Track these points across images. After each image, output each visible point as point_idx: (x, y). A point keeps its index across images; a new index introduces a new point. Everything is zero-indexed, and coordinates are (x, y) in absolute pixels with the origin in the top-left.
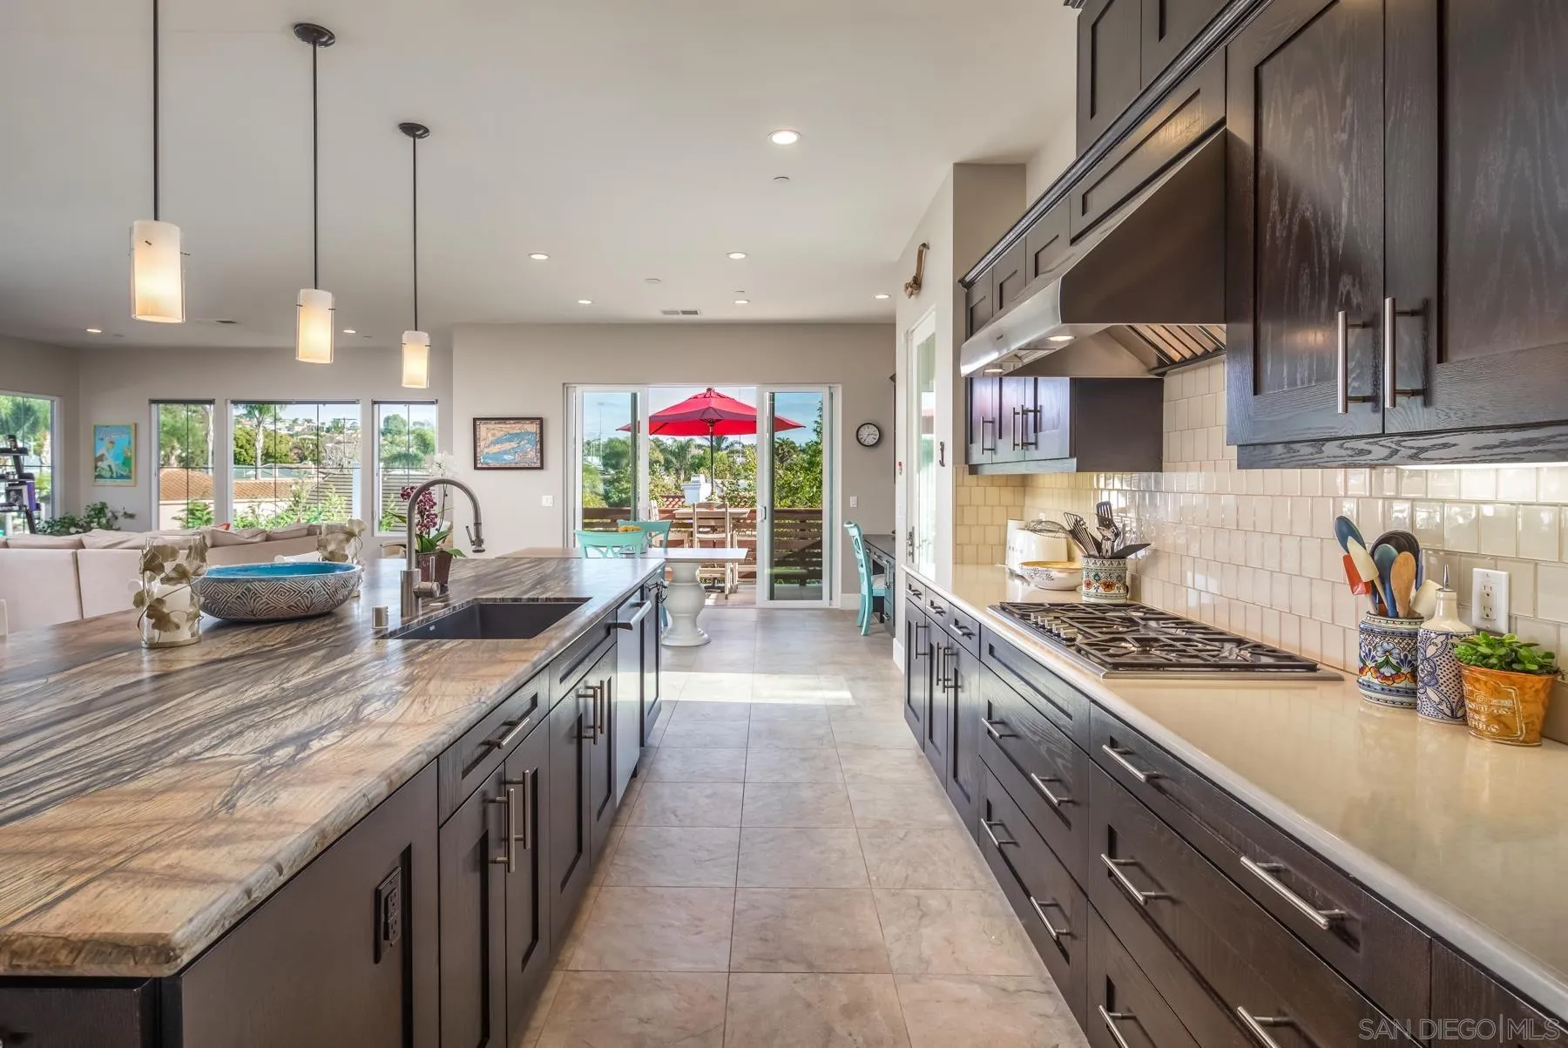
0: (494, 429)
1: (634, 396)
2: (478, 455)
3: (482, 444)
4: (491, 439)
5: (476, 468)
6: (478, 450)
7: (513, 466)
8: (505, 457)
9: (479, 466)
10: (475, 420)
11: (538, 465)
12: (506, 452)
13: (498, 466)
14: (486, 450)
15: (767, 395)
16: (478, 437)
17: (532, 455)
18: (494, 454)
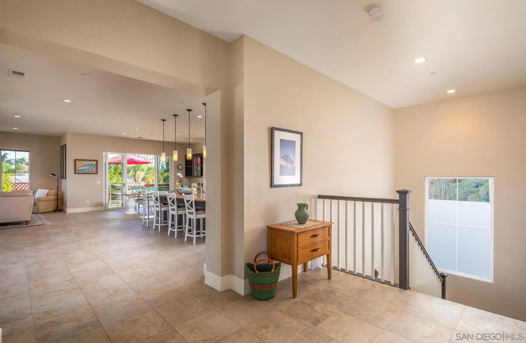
0: (81, 163)
1: (123, 156)
2: (76, 170)
3: (77, 167)
4: (80, 165)
5: (75, 173)
6: (76, 168)
7: (88, 173)
8: (86, 170)
9: (76, 173)
10: (75, 160)
11: (96, 173)
12: (86, 169)
13: (83, 173)
14: (79, 168)
15: (157, 157)
16: (76, 165)
17: (94, 170)
18: (82, 169)
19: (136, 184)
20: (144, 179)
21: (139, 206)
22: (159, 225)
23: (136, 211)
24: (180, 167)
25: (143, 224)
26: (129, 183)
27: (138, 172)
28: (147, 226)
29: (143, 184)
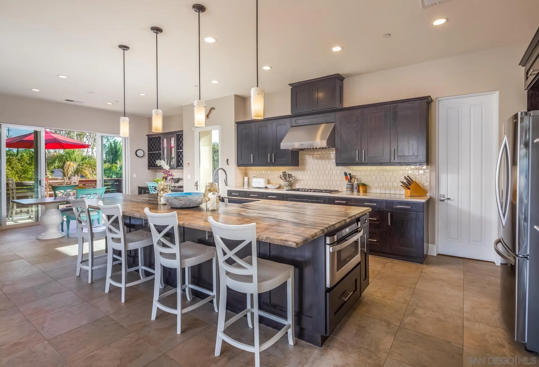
19: (63, 181)
20: (77, 172)
21: (68, 222)
22: (122, 285)
23: (62, 231)
24: (140, 153)
25: (78, 274)
26: (50, 179)
27: (68, 163)
28: (90, 282)
29: (76, 179)
